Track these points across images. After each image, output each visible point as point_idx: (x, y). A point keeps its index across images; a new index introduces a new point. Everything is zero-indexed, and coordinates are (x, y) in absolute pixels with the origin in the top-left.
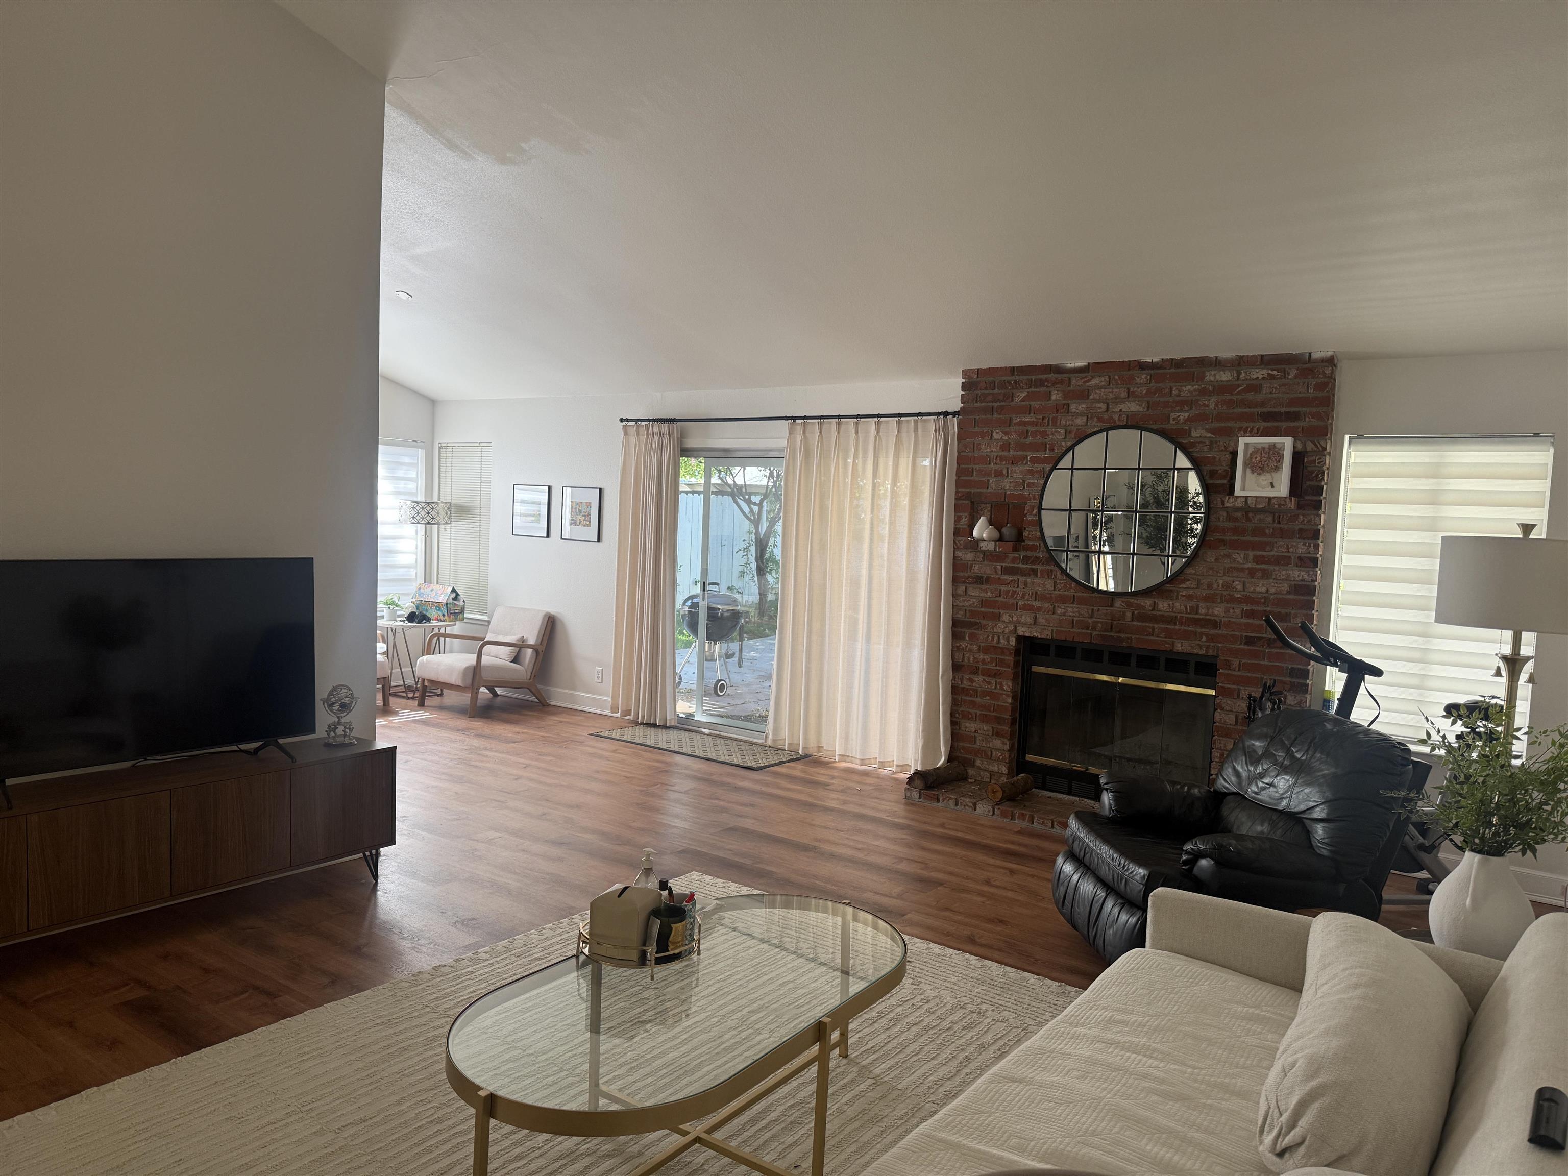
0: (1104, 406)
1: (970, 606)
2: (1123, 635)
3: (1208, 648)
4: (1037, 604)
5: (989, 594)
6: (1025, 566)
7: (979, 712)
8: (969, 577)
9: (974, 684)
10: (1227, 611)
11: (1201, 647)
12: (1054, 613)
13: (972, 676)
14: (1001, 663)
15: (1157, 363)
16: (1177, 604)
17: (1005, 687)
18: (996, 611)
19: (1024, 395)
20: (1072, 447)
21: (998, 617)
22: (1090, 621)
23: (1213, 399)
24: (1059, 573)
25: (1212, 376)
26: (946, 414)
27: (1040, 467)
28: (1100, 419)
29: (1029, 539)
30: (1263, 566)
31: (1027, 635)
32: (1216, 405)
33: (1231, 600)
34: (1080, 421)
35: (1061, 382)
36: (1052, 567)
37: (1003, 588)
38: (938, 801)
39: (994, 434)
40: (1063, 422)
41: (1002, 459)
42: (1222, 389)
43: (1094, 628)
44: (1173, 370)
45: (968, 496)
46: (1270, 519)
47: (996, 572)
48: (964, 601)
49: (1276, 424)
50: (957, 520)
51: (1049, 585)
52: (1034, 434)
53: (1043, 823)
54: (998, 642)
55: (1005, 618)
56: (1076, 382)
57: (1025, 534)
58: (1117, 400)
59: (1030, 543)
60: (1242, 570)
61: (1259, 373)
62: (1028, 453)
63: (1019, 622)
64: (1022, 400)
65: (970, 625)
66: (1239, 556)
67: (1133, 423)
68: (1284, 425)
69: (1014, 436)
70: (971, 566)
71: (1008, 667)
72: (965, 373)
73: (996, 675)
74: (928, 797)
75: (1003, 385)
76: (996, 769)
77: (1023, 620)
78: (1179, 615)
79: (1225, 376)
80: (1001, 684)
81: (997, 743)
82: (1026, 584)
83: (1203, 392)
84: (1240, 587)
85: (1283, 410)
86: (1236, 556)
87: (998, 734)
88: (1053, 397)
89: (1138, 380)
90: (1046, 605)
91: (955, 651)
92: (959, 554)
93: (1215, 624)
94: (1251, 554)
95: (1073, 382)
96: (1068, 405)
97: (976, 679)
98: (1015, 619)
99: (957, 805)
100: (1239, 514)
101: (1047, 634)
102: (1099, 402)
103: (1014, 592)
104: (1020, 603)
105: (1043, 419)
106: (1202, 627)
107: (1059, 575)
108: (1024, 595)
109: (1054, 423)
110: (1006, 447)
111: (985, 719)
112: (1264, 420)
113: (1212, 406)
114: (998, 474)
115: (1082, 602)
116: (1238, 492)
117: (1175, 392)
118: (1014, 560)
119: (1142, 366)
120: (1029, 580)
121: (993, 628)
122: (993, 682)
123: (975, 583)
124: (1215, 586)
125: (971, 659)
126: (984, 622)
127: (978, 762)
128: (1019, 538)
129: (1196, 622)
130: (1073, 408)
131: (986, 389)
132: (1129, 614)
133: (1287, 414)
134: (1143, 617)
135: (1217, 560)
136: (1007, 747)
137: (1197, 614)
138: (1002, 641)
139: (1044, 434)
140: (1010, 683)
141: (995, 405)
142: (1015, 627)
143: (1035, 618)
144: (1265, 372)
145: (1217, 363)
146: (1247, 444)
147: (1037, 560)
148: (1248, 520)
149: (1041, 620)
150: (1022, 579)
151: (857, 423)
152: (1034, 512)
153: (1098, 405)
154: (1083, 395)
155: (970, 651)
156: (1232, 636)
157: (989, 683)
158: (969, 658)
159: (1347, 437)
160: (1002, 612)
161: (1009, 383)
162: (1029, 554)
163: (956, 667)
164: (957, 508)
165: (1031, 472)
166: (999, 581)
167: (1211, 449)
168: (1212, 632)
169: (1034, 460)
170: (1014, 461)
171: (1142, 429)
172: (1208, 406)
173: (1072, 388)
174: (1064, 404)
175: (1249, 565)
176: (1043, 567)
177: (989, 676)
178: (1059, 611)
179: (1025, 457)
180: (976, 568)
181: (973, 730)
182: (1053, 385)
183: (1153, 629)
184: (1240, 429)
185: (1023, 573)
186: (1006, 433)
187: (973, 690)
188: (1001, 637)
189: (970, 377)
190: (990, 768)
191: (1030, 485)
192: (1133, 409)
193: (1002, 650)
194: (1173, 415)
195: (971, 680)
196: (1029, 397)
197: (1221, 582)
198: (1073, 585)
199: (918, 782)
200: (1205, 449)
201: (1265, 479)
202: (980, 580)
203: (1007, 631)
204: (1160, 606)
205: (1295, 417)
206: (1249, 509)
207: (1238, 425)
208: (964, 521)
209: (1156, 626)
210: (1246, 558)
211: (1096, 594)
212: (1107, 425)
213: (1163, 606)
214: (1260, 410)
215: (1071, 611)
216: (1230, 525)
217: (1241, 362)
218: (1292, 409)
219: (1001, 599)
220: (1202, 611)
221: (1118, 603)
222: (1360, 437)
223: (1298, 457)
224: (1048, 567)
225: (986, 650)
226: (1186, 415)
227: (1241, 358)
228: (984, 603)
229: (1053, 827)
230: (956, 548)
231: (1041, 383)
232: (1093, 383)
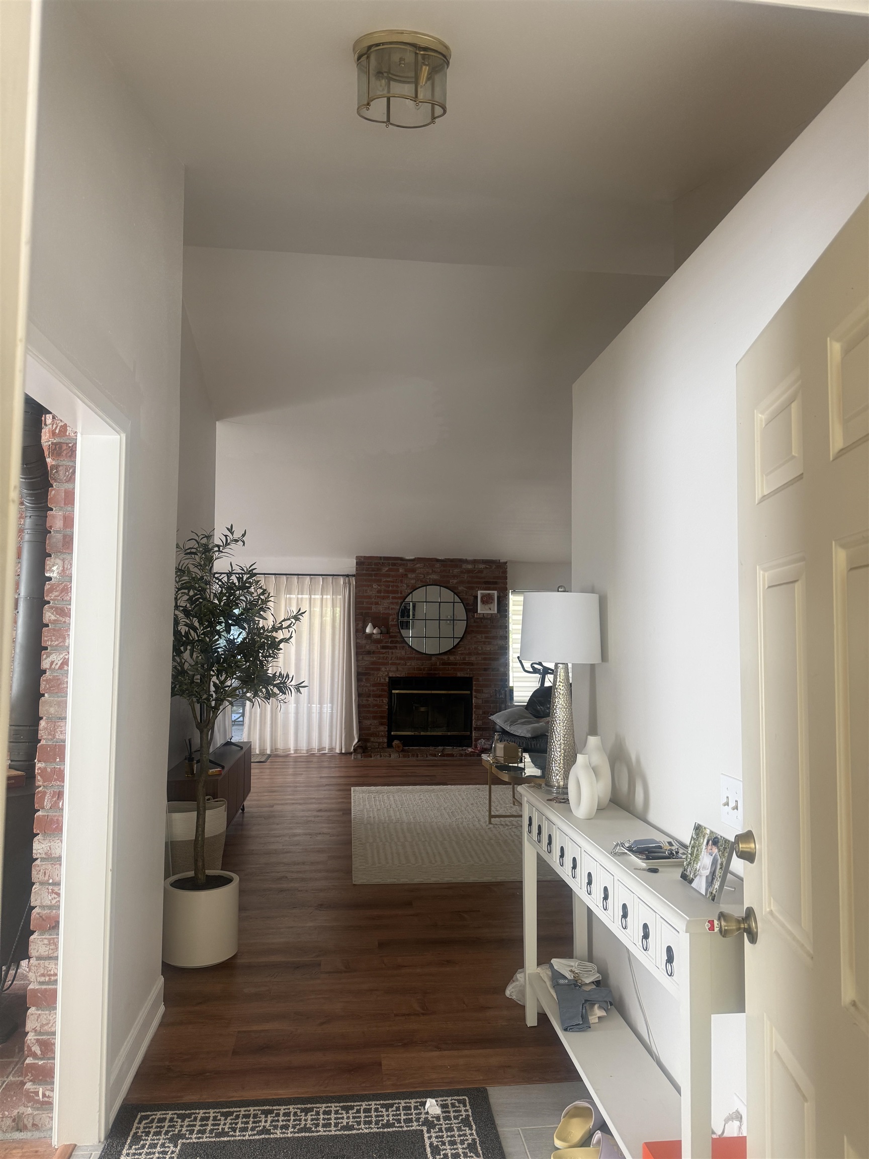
0: (423, 576)
1: (365, 665)
2: (436, 672)
3: (470, 674)
4: (398, 662)
5: (375, 659)
6: (392, 645)
7: (371, 715)
8: (363, 652)
9: (369, 702)
10: (476, 658)
11: (467, 673)
12: (406, 665)
13: (368, 698)
14: (383, 690)
15: (443, 560)
16: (457, 657)
17: (384, 701)
18: (378, 666)
19: (387, 569)
20: (411, 593)
21: (379, 669)
22: (422, 667)
23: (466, 575)
24: (407, 647)
25: (465, 566)
26: (348, 576)
27: (396, 601)
28: (422, 581)
29: (393, 633)
30: (489, 640)
31: (394, 676)
32: (467, 577)
33: (478, 654)
34: (413, 582)
35: (403, 565)
36: (404, 645)
37: (381, 656)
38: (371, 757)
39: (373, 586)
40: (406, 582)
41: (378, 597)
42: (469, 571)
43: (424, 670)
44: (449, 563)
45: (361, 614)
46: (489, 622)
47: (378, 649)
48: (362, 663)
49: (489, 586)
50: (356, 625)
51: (403, 652)
52: (393, 586)
53: (423, 756)
54: (380, 681)
55: (383, 669)
56: (410, 565)
57: (391, 631)
58: (428, 574)
59: (394, 634)
60: (481, 642)
61: (482, 566)
62: (390, 595)
63: (390, 671)
64: (387, 571)
65: (365, 674)
66: (479, 636)
67: (435, 584)
68: (492, 586)
69: (383, 587)
70: (365, 646)
71: (386, 692)
72: (357, 558)
73: (380, 696)
74: (366, 757)
75: (376, 564)
76: (381, 740)
77: (391, 670)
78: (458, 662)
79: (470, 567)
80: (382, 700)
81: (381, 728)
82: (392, 653)
83: (462, 572)
84: (480, 649)
85: (491, 580)
86: (478, 637)
87: (382, 724)
88: (401, 571)
89: (436, 566)
90: (403, 662)
91: (358, 687)
92: (358, 641)
93: (472, 664)
94: (483, 635)
95: (409, 565)
96: (407, 574)
97: (370, 700)
98: (388, 669)
99: (381, 757)
100: (478, 620)
101: (403, 675)
102: (421, 574)
103: (387, 657)
104: (390, 662)
105: (396, 580)
106: (467, 666)
107: (407, 648)
108: (392, 658)
109: (402, 581)
110: (379, 591)
111: (374, 718)
112: (485, 584)
113: (466, 578)
114: (377, 604)
115: (418, 659)
116: (479, 611)
117: (451, 572)
118: (386, 642)
119: (437, 560)
120: (394, 651)
121: (377, 674)
122: (378, 699)
123: (368, 654)
124: (471, 649)
125: (367, 690)
126: (372, 672)
127: (372, 739)
128: (388, 632)
129: (465, 664)
130: (409, 576)
131: (368, 565)
132: (438, 663)
133: (493, 582)
134: (444, 664)
135: (471, 639)
136: (387, 729)
137: (465, 660)
138: (382, 680)
139: (397, 587)
140: (387, 699)
141: (373, 572)
142: (388, 673)
143: (397, 668)
144: (484, 566)
145: (466, 561)
146: (481, 593)
147: (397, 642)
148: (482, 622)
149: (400, 668)
150: (390, 651)
151: (299, 578)
152: (395, 621)
153: (420, 575)
154: (413, 571)
155: (366, 686)
156: (479, 668)
157: (376, 701)
158: (366, 690)
159: (510, 591)
160: (381, 667)
161: (379, 563)
162: (393, 639)
163: (359, 695)
164: (356, 620)
165: (392, 603)
166: (379, 653)
167: (466, 594)
168: (471, 667)
169: (393, 598)
170: (384, 598)
171: (441, 586)
172: (464, 578)
173: (408, 567)
174: (405, 574)
175: (483, 640)
176: (400, 645)
177: (377, 697)
178: (408, 664)
179: (389, 597)
180: (368, 647)
181: (369, 724)
182: (400, 565)
183: (448, 668)
184: (477, 587)
185: (391, 648)
186: (379, 585)
187: (369, 705)
188: (381, 678)
189: (360, 559)
190: (379, 741)
191: (392, 609)
192: (435, 577)
193: (382, 684)
194: (451, 581)
195: (367, 700)
196: (390, 570)
197: (473, 647)
198: (414, 652)
199: (360, 750)
200: (464, 594)
201: (487, 607)
202: (369, 653)
203: (384, 675)
204: (451, 658)
205: (496, 583)
206: (484, 618)
207: (475, 585)
208: (360, 625)
209: (450, 667)
210: (482, 637)
211: (424, 655)
212: (425, 584)
213: (452, 658)
214: (483, 580)
215: (414, 663)
216: (475, 624)
217: (475, 562)
218: (495, 580)
219: (380, 661)
220: (467, 659)
221: (434, 658)
222: (514, 591)
223: (499, 598)
224: (402, 645)
225: (374, 685)
226: (456, 581)
227: (475, 560)
228: (373, 663)
229: (427, 757)
230: (356, 637)
231: (394, 564)
232: (418, 566)
